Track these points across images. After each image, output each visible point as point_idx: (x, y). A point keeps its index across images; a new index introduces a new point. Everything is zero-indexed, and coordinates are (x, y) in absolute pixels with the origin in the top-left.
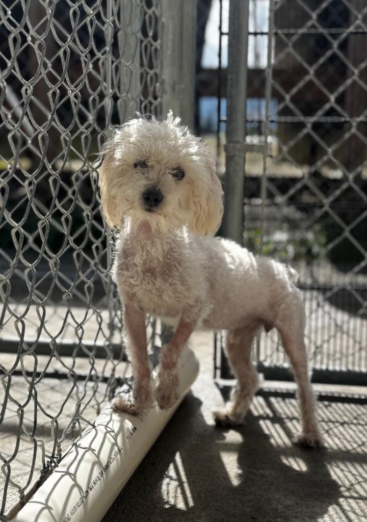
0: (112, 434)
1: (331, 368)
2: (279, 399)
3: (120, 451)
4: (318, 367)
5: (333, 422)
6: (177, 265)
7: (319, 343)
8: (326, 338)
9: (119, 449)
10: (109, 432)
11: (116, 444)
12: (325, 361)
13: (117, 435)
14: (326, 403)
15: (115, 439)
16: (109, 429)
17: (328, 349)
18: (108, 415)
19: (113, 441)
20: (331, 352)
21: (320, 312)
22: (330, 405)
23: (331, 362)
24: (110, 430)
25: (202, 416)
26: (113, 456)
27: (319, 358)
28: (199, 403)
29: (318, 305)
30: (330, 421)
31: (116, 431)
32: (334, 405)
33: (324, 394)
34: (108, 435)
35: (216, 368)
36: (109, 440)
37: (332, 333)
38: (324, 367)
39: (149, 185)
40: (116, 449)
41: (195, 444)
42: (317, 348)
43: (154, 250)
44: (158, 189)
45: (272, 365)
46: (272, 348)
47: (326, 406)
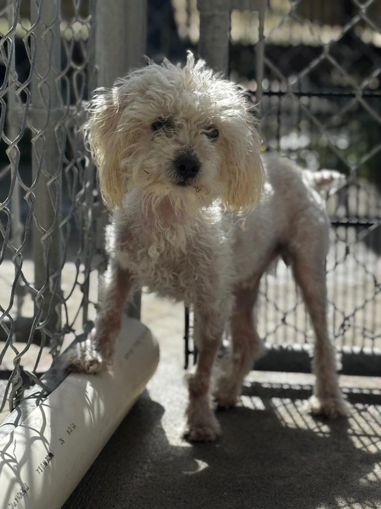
0: (12, 464)
1: (367, 350)
2: (287, 401)
3: (24, 491)
4: (347, 349)
5: (369, 436)
6: (206, 257)
7: (349, 312)
8: (360, 303)
9: (23, 489)
10: (7, 462)
11: (18, 479)
12: (359, 339)
13: (19, 466)
14: (360, 406)
15: (17, 473)
16: (7, 457)
17: (364, 321)
18: (7, 434)
19: (13, 475)
20: (369, 326)
21: (351, 262)
22: (365, 410)
23: (368, 342)
24: (10, 458)
25: (162, 431)
26: (12, 500)
27: (349, 334)
28: (159, 410)
29: (347, 251)
30: (365, 435)
31: (18, 460)
32: (371, 409)
33: (355, 391)
34: (6, 466)
35: (187, 352)
36: (7, 475)
37: (370, 295)
38: (357, 349)
39: (182, 149)
40: (18, 487)
41: (150, 477)
42: (346, 319)
43: (174, 238)
44: (193, 154)
45: (276, 347)
46: (275, 320)
47: (359, 411)
